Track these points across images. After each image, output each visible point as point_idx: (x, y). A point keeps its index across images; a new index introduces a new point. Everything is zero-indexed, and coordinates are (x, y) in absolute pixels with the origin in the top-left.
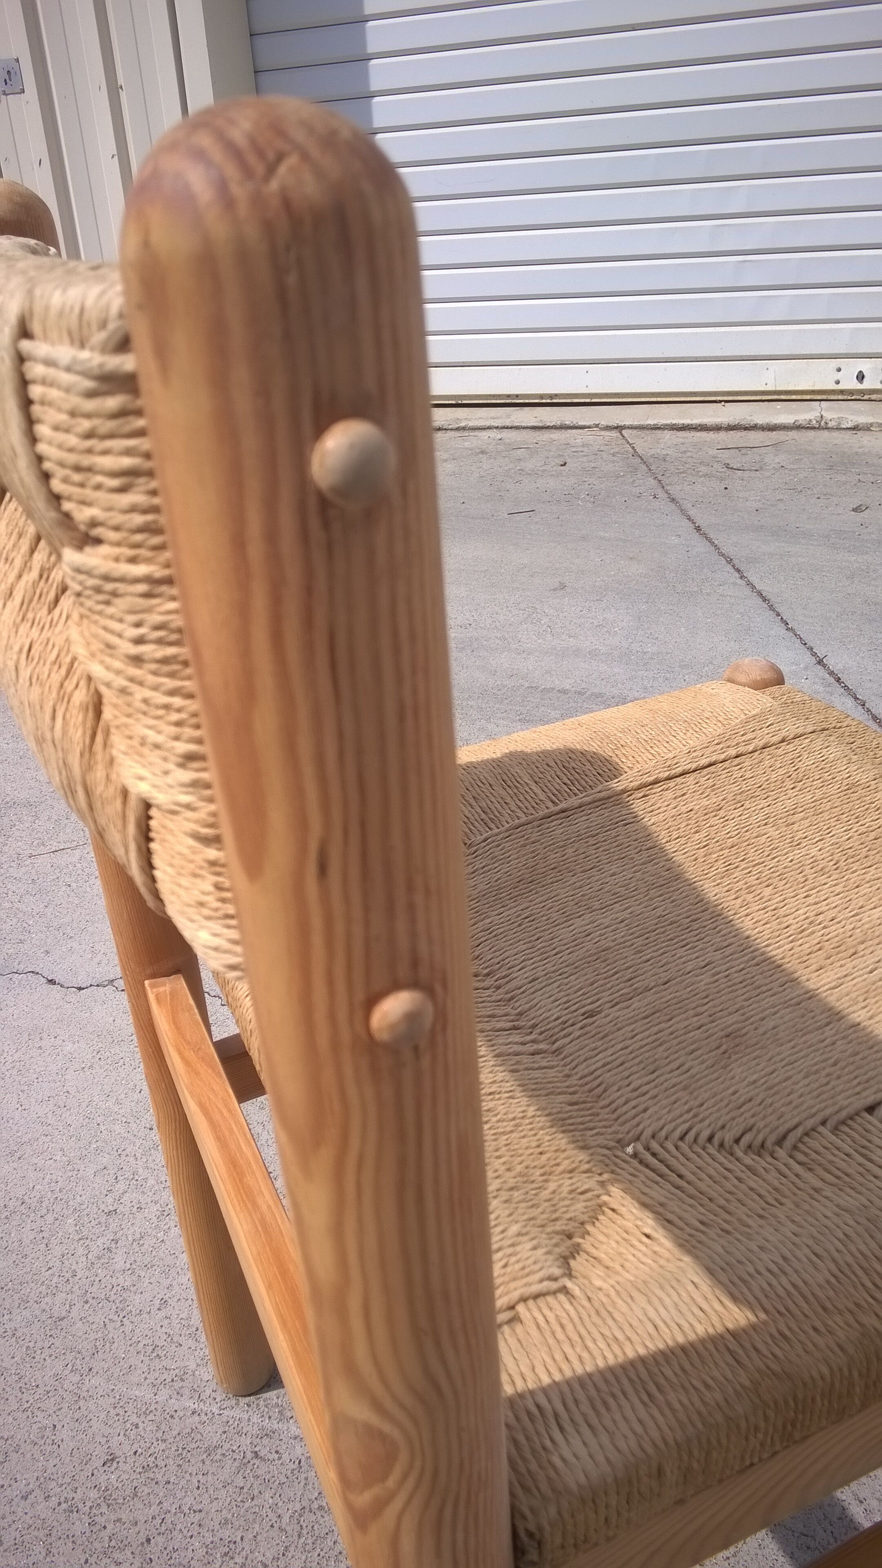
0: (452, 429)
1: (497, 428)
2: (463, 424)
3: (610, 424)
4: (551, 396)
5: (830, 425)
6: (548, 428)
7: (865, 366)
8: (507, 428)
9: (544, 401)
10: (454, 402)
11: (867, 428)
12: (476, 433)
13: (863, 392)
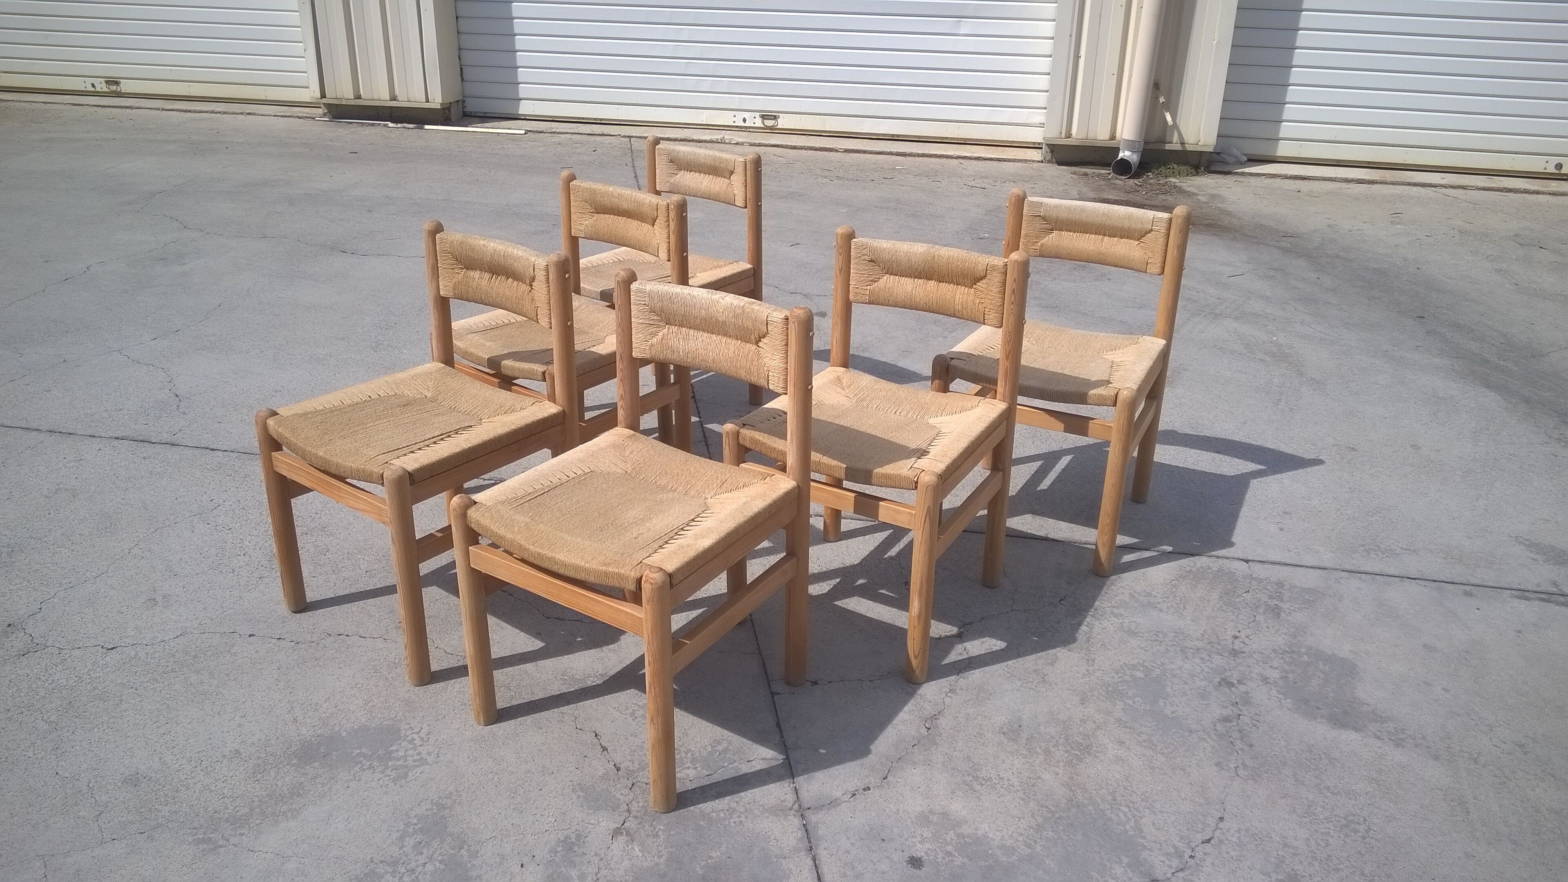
0: (548, 133)
1: (570, 133)
2: (553, 131)
3: (626, 135)
4: (601, 120)
5: (726, 142)
6: (596, 135)
7: (746, 115)
8: (576, 133)
9: (597, 122)
10: (551, 119)
11: (742, 144)
12: (560, 135)
13: (746, 127)
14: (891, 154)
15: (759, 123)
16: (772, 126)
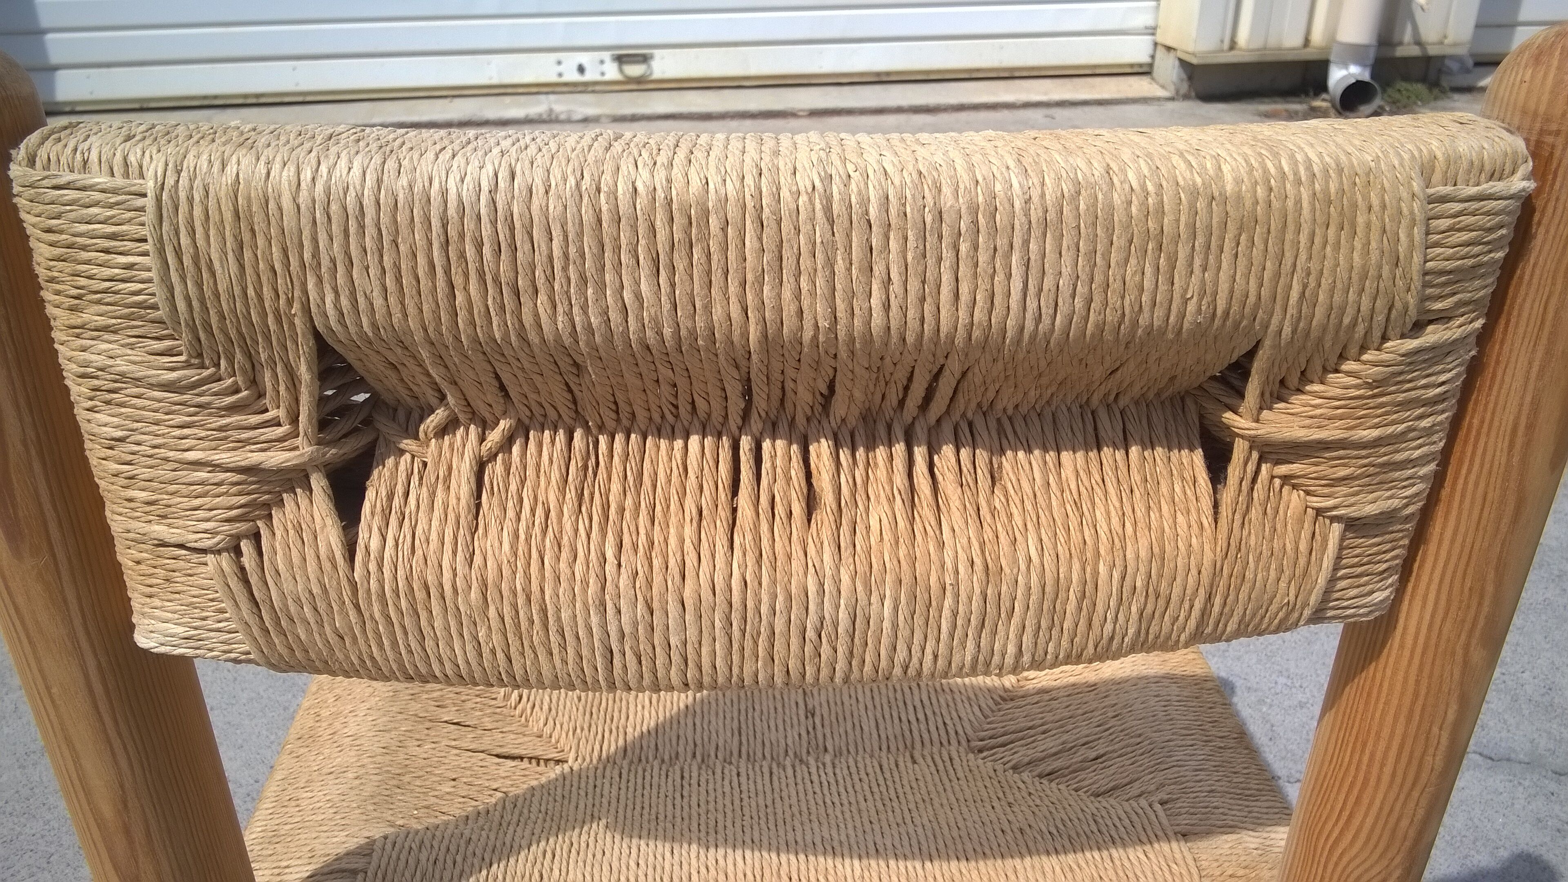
4: (257, 96)
5: (561, 117)
7: (583, 58)
9: (249, 101)
11: (596, 120)
13: (586, 84)
14: (899, 110)
15: (612, 72)
16: (642, 76)
